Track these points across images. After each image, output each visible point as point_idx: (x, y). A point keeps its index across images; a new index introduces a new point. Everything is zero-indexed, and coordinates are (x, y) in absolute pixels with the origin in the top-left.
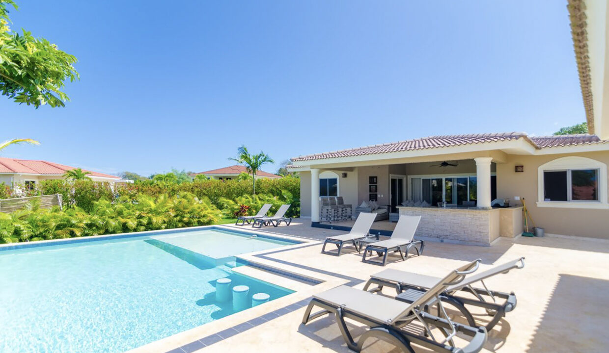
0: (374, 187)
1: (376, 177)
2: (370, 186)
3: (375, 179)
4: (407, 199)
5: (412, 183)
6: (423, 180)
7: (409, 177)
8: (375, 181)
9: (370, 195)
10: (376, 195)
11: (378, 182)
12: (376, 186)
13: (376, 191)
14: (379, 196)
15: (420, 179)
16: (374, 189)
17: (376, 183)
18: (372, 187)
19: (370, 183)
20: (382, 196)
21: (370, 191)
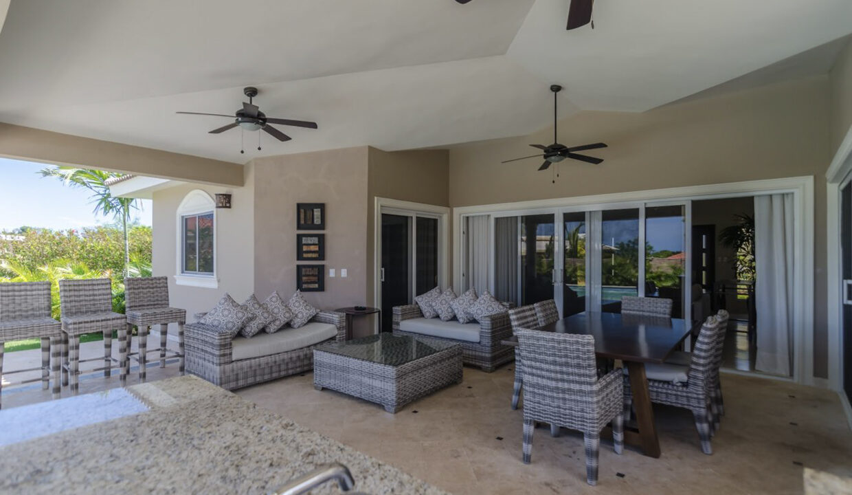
0: (315, 240)
1: (322, 207)
2: (299, 237)
3: (317, 212)
4: (451, 284)
5: (467, 233)
6: (497, 220)
7: (456, 211)
8: (317, 221)
9: (300, 268)
10: (321, 271)
11: (327, 224)
12: (322, 237)
13: (321, 255)
14: (332, 273)
15: (488, 216)
16: (316, 248)
17: (322, 226)
18: (304, 240)
19: (299, 227)
20: (344, 273)
21: (300, 256)
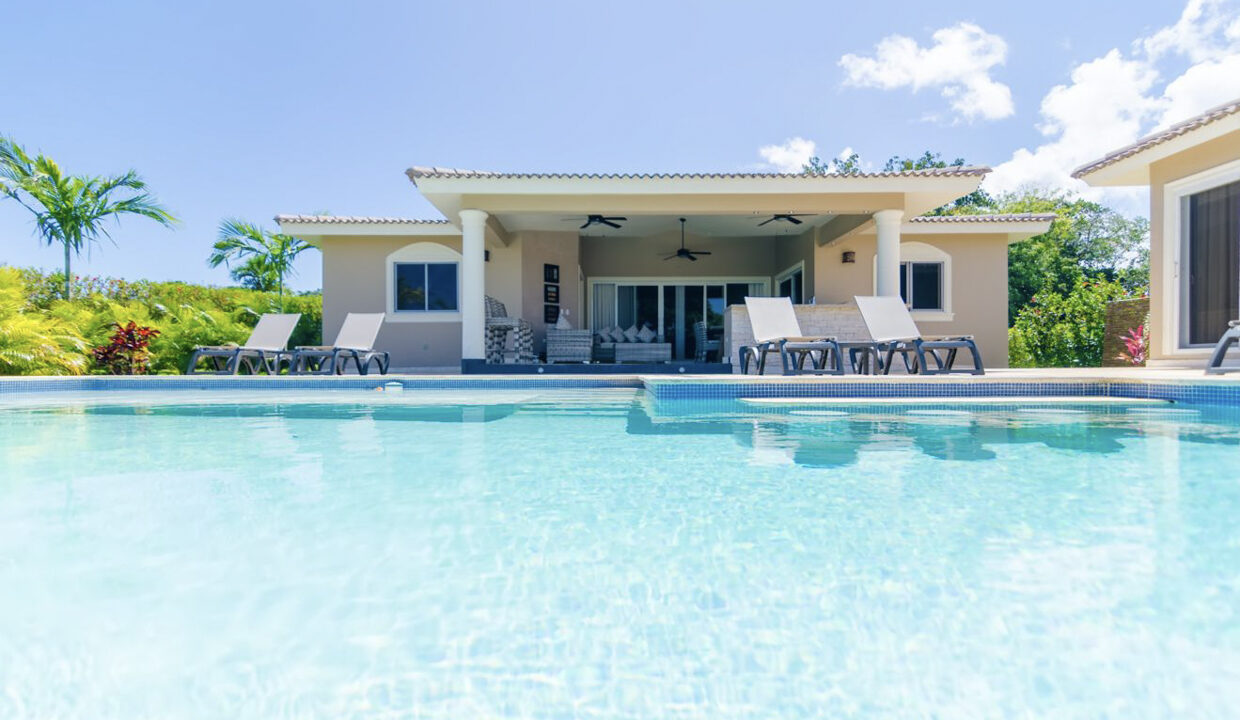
0: (554, 289)
1: (557, 268)
2: (546, 286)
3: (555, 271)
6: (619, 287)
8: (555, 277)
9: (546, 307)
10: (557, 309)
11: (561, 279)
12: (557, 288)
13: (557, 299)
14: (562, 312)
15: (614, 285)
16: (554, 295)
17: (557, 281)
18: (549, 289)
19: (546, 280)
21: (546, 300)
